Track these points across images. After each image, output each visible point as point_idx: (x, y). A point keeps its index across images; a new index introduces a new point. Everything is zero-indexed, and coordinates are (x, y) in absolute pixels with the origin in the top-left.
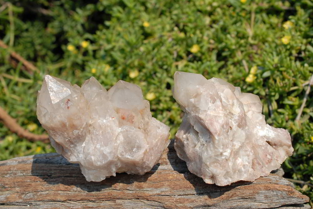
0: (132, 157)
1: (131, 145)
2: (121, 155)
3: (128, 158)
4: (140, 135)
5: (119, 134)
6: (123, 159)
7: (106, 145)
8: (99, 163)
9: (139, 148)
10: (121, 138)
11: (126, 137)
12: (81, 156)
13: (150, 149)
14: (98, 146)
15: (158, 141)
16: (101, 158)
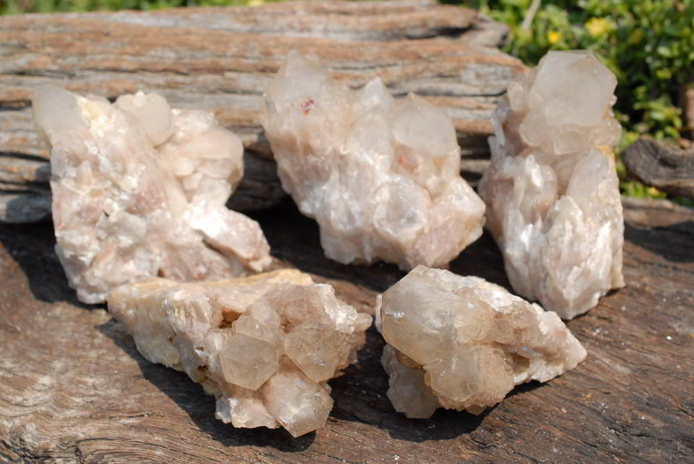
0: (396, 232)
1: (398, 211)
2: (379, 223)
3: (388, 233)
4: (422, 199)
5: (382, 185)
6: (380, 231)
7: (357, 198)
8: (341, 227)
9: (412, 220)
10: (385, 194)
11: (394, 195)
12: (318, 205)
13: (431, 230)
14: (346, 196)
15: (450, 220)
16: (345, 219)
